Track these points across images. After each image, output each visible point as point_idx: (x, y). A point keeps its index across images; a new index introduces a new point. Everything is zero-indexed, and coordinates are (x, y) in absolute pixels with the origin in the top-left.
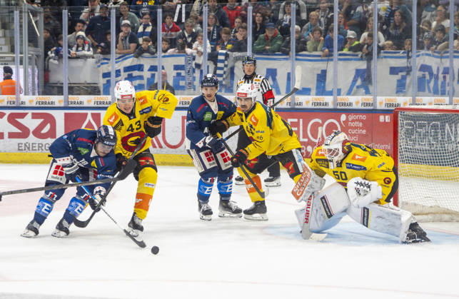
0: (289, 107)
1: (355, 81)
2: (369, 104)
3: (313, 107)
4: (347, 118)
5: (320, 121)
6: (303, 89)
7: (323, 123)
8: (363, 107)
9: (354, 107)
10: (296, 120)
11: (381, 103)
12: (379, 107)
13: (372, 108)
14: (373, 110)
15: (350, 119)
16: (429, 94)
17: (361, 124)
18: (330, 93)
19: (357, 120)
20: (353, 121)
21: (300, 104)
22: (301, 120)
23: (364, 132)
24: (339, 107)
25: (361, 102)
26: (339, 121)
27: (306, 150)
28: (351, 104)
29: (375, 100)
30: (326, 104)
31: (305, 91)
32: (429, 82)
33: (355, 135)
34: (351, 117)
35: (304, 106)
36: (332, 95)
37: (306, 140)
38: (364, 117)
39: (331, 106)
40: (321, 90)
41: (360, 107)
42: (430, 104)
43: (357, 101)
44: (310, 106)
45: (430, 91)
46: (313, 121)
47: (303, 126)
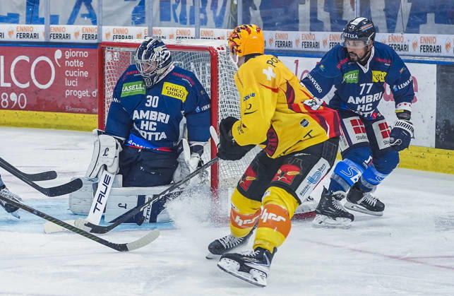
1: (77, 7)
2: (92, 37)
3: (18, 39)
4: (63, 56)
5: (27, 59)
6: (9, 14)
7: (32, 60)
8: (84, 41)
9: (73, 39)
11: (108, 35)
12: (104, 39)
13: (96, 41)
14: (97, 44)
15: (67, 57)
16: (175, 24)
17: (81, 64)
18: (42, 21)
19: (76, 58)
20: (71, 59)
21: (1, 35)
22: (2, 58)
23: (86, 74)
24: (52, 40)
25: (81, 34)
26: (52, 59)
27: (9, 99)
28: (68, 36)
29: (100, 31)
30: (36, 36)
31: (13, 18)
32: (175, 7)
33: (73, 78)
34: (69, 54)
35: (7, 38)
36: (43, 23)
37: (9, 85)
38: (85, 54)
39: (42, 39)
40: (33, 18)
41: (80, 40)
42: (171, 37)
43: (76, 31)
44: (14, 38)
45: (176, 21)
46: (17, 59)
47: (5, 65)
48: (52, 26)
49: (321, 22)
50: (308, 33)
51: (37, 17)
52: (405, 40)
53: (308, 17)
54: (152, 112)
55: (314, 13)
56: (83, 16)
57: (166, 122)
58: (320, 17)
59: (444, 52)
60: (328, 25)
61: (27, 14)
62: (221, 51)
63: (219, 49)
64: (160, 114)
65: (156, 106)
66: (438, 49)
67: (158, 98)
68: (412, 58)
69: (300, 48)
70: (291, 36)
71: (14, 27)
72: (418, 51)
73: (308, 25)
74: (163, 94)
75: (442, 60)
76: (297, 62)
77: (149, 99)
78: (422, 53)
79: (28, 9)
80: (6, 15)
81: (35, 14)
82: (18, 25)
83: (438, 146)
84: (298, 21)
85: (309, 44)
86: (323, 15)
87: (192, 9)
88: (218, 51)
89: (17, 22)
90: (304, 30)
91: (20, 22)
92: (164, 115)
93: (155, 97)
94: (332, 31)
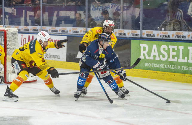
52: (57, 29)
53: (24, 22)
55: (26, 20)
58: (28, 22)
59: (69, 33)
63: (7, 30)
66: (67, 31)
68: (59, 34)
69: (23, 31)
72: (61, 32)
73: (24, 24)
75: (68, 35)
76: (22, 35)
78: (62, 33)
83: (67, 61)
84: (20, 22)
85: (26, 30)
90: (22, 25)
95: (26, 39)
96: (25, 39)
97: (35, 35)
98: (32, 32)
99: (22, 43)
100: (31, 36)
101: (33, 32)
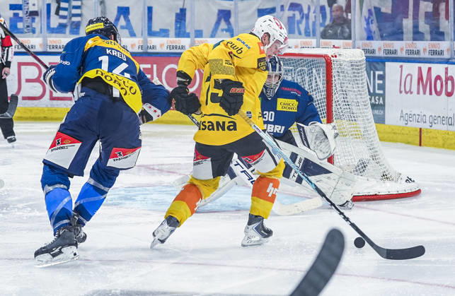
0: (140, 51)
1: (218, 23)
3: (168, 51)
6: (161, 30)
10: (149, 66)
16: (300, 36)
18: (188, 36)
21: (154, 47)
22: (155, 66)
30: (183, 47)
31: (164, 33)
32: (299, 22)
35: (158, 50)
40: (181, 32)
42: (296, 47)
44: (165, 50)
45: (300, 34)
46: (168, 67)
47: (157, 72)
48: (196, 39)
49: (423, 34)
50: (411, 42)
51: (185, 32)
53: (411, 30)
54: (269, 125)
55: (416, 27)
56: (223, 30)
57: (282, 132)
58: (421, 29)
60: (428, 36)
61: (176, 29)
62: (334, 58)
63: (332, 56)
64: (276, 126)
65: (272, 120)
67: (273, 113)
69: (404, 55)
70: (397, 45)
71: (164, 40)
73: (411, 35)
74: (278, 109)
76: (401, 67)
77: (266, 114)
79: (176, 25)
80: (158, 30)
81: (182, 30)
82: (170, 39)
84: (402, 33)
85: (412, 52)
86: (424, 27)
87: (314, 24)
88: (332, 58)
89: (167, 36)
90: (408, 40)
91: (170, 35)
92: (280, 127)
93: (271, 112)
94: (431, 40)
95: (411, 76)
96: (409, 77)
97: (436, 65)
98: (427, 58)
99: (403, 89)
100: (425, 67)
101: (430, 56)
